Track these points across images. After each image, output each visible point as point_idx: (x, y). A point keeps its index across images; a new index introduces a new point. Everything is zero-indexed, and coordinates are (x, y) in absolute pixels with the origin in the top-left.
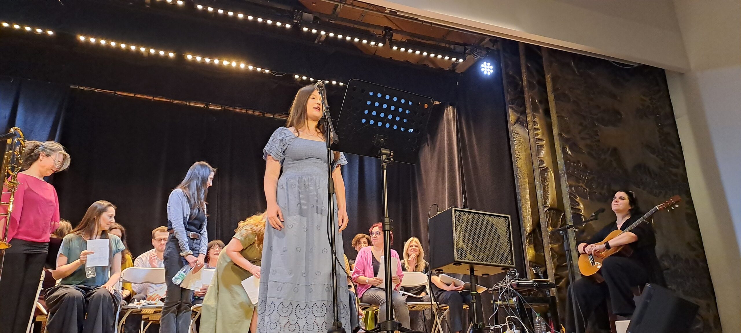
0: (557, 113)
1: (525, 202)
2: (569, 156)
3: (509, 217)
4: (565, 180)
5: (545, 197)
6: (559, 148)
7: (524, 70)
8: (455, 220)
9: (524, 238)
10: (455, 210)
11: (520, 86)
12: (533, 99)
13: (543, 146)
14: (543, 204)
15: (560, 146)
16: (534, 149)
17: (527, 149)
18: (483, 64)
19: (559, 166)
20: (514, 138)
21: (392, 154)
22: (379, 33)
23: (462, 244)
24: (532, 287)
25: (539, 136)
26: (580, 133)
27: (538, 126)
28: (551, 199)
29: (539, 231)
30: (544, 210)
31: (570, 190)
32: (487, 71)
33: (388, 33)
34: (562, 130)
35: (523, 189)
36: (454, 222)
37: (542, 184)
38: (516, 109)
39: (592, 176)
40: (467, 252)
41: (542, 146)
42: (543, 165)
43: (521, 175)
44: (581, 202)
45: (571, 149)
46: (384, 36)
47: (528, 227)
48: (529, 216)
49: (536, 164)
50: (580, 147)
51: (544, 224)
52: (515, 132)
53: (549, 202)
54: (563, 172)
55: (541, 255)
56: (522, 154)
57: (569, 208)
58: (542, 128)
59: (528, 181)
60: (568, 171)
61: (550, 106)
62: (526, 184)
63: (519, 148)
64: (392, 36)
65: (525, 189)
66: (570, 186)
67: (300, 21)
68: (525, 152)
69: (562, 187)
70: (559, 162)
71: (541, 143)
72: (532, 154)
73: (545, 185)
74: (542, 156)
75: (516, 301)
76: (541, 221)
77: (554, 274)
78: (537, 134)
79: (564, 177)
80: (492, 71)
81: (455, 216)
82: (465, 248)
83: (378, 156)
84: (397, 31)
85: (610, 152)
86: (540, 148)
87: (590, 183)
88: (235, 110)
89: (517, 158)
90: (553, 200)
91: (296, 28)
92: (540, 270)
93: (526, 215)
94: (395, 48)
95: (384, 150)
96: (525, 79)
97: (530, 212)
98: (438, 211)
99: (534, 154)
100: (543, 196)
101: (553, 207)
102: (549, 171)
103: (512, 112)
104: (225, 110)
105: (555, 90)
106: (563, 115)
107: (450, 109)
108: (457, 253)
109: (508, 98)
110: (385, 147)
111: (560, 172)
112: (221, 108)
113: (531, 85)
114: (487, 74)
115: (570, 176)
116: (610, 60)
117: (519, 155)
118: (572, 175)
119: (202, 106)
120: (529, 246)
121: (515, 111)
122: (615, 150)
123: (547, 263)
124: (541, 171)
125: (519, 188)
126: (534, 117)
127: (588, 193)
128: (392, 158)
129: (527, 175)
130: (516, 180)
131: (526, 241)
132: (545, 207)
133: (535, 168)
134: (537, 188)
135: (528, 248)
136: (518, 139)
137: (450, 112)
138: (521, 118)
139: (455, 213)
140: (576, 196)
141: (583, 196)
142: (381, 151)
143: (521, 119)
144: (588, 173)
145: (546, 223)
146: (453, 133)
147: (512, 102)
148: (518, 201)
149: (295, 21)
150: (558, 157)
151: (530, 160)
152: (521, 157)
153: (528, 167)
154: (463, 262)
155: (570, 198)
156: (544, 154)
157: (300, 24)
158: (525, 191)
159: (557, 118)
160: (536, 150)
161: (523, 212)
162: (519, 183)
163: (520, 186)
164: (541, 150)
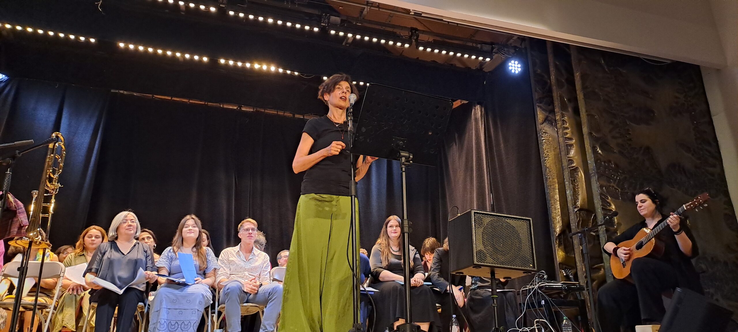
0: (587, 111)
1: (554, 203)
2: (599, 155)
3: (530, 220)
4: (596, 180)
5: (575, 197)
6: (589, 147)
7: (552, 69)
8: (475, 222)
9: (554, 239)
10: (475, 213)
11: (549, 84)
12: (561, 98)
13: (573, 145)
14: (573, 205)
15: (590, 146)
16: (563, 148)
17: (556, 148)
18: (511, 62)
19: (589, 165)
20: (542, 137)
21: (411, 157)
22: (405, 34)
23: (481, 247)
24: (561, 290)
25: (568, 135)
26: (610, 132)
27: (567, 125)
28: (581, 200)
29: (569, 232)
30: (574, 211)
31: (601, 190)
32: (515, 69)
33: (415, 33)
34: (592, 129)
35: (552, 190)
36: (474, 225)
37: (572, 184)
38: (544, 108)
39: (624, 176)
40: (488, 255)
41: (571, 145)
42: (574, 165)
43: (551, 175)
44: (613, 203)
45: (600, 149)
46: (410, 37)
47: (558, 228)
48: (559, 217)
49: (565, 164)
50: (612, 146)
51: (574, 225)
52: (543, 131)
53: (579, 203)
54: (594, 172)
55: (571, 257)
56: (551, 153)
57: (600, 208)
58: (572, 127)
59: (557, 181)
60: (599, 171)
61: (580, 105)
62: (556, 184)
63: (547, 147)
64: (418, 37)
65: (554, 189)
66: (601, 187)
67: (328, 24)
68: (554, 151)
69: (593, 187)
70: (589, 162)
71: (570, 142)
73: (576, 186)
74: (571, 156)
75: (544, 304)
76: (571, 222)
77: (585, 276)
78: (566, 133)
79: (595, 177)
80: (520, 70)
81: (475, 219)
82: (485, 251)
83: (397, 158)
84: (423, 32)
85: (642, 151)
86: (569, 147)
87: (621, 183)
89: (546, 157)
90: (583, 200)
91: (324, 31)
92: (570, 272)
93: (556, 216)
94: (421, 48)
95: (403, 153)
96: (554, 77)
97: (560, 213)
98: (458, 214)
99: (563, 153)
100: (573, 196)
101: (583, 207)
102: (579, 171)
103: (541, 111)
104: (257, 111)
105: (584, 87)
106: (594, 114)
107: (477, 108)
108: (477, 256)
109: (536, 96)
110: (404, 150)
111: (590, 171)
112: (253, 110)
113: (560, 84)
114: (515, 72)
115: (600, 177)
116: (642, 57)
117: (548, 155)
118: (603, 175)
119: (235, 108)
120: (559, 247)
121: (543, 110)
122: (648, 148)
123: (577, 265)
124: (571, 170)
125: (549, 188)
126: (563, 116)
127: (619, 194)
128: (411, 160)
129: (556, 175)
130: (544, 180)
131: (556, 242)
132: (575, 207)
133: (565, 168)
134: (566, 188)
135: (558, 250)
136: (546, 138)
137: (478, 111)
139: (474, 215)
140: (607, 197)
141: (615, 197)
142: (400, 153)
143: (549, 118)
144: (620, 173)
145: (576, 224)
146: (481, 131)
147: (540, 101)
148: (547, 202)
149: (322, 24)
150: (588, 156)
151: (559, 159)
152: (550, 156)
153: (557, 167)
154: (483, 266)
155: (601, 198)
156: (573, 154)
157: (327, 28)
158: (554, 191)
159: (586, 116)
160: (565, 150)
161: (552, 212)
162: (548, 183)
163: (549, 186)
164: (570, 149)
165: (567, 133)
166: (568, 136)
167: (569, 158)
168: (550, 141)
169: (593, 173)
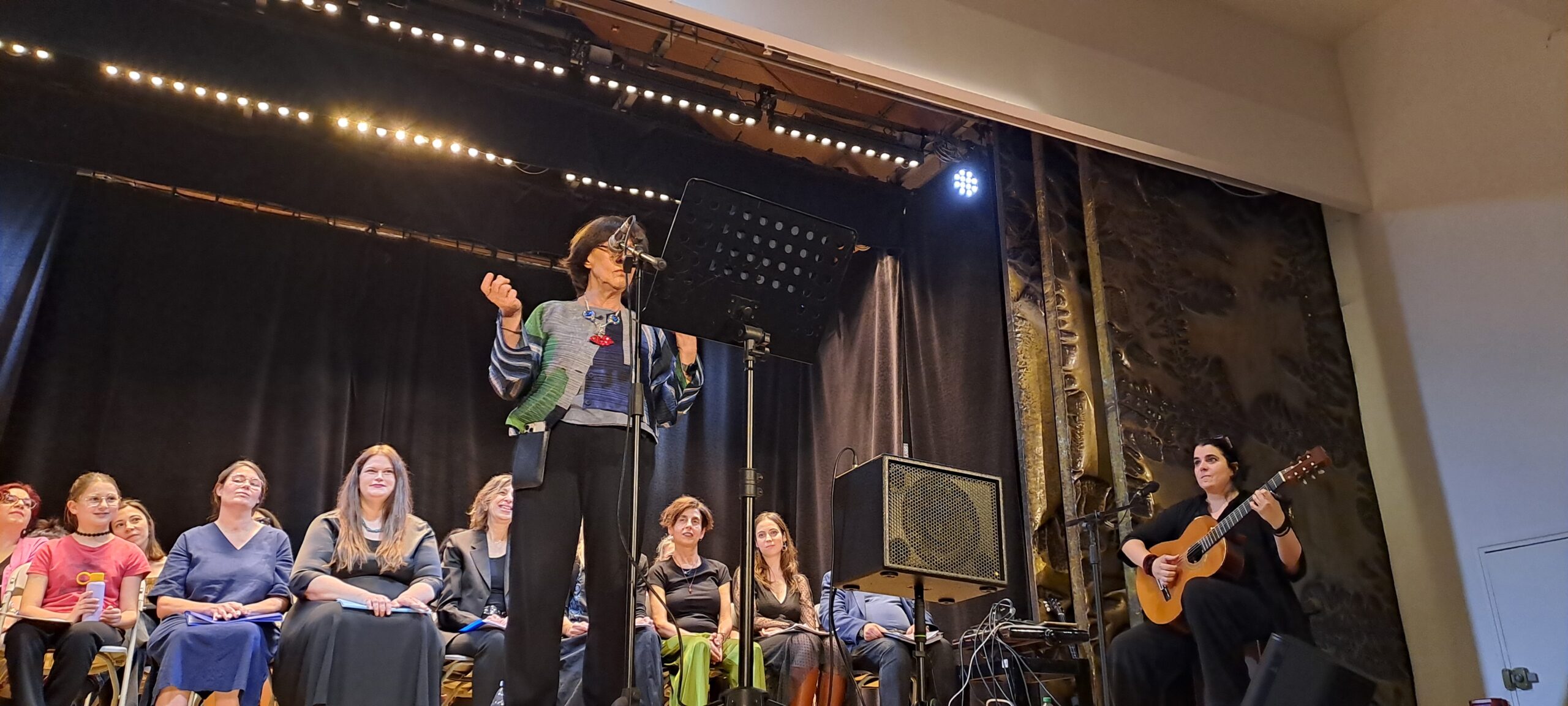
0: (1104, 280)
1: (1034, 462)
2: (1124, 369)
3: (998, 481)
4: (1117, 419)
5: (1074, 452)
6: (1106, 352)
7: (1039, 191)
8: (889, 481)
9: (1030, 536)
10: (890, 461)
11: (1032, 222)
12: (1056, 248)
13: (1075, 347)
14: (1070, 468)
15: (1109, 349)
16: (1056, 352)
17: (1041, 350)
18: (958, 173)
19: (1104, 388)
20: (1016, 327)
21: (767, 339)
22: (749, 96)
23: (900, 533)
24: (1043, 638)
25: (1067, 325)
26: (1148, 323)
27: (1065, 306)
28: (1086, 458)
29: (1060, 524)
30: (1071, 479)
31: (1127, 440)
32: (965, 188)
33: (767, 98)
34: (1112, 315)
35: (1031, 434)
36: (887, 487)
37: (1070, 425)
38: (1021, 268)
39: (1170, 413)
40: (912, 548)
41: (1071, 347)
42: (1076, 386)
43: (1030, 405)
44: (1147, 466)
45: (1129, 358)
46: (759, 105)
47: (1038, 511)
48: (1042, 491)
49: (1058, 383)
50: (1150, 352)
51: (1071, 508)
52: (1019, 315)
53: (1082, 463)
54: (1113, 402)
55: (1062, 574)
56: (1032, 361)
57: (1122, 477)
58: (1073, 310)
59: (1040, 418)
60: (1124, 401)
61: (1091, 266)
62: (1038, 423)
63: (1024, 348)
64: (774, 105)
65: (1035, 433)
66: (1127, 432)
67: (585, 63)
68: (1038, 357)
69: (1110, 434)
70: (1104, 381)
71: (1070, 340)
72: (1052, 361)
73: (1077, 429)
74: (1072, 368)
75: (1007, 666)
76: (1064, 503)
77: (1088, 615)
78: (1062, 320)
79: (1114, 413)
80: (975, 189)
81: (890, 474)
82: (907, 540)
83: (737, 341)
84: (786, 96)
85: (1207, 366)
86: (1067, 351)
87: (1165, 427)
88: (432, 241)
89: (1021, 368)
90: (1090, 458)
91: (576, 76)
92: (1059, 605)
93: (1035, 489)
94: (780, 130)
95: (752, 330)
96: (1043, 207)
97: (1044, 484)
98: (854, 464)
99: (1055, 361)
100: (1071, 450)
101: (1090, 474)
102: (1084, 400)
103: (1014, 273)
104: (412, 241)
105: (1101, 233)
106: (1117, 286)
107: (887, 263)
108: (890, 550)
109: (1007, 244)
110: (753, 324)
111: (1106, 401)
112: (404, 236)
113: (1053, 222)
114: (966, 194)
115: (1126, 412)
116: (1214, 179)
117: (1026, 363)
118: (1131, 410)
119: (363, 229)
120: (1039, 553)
121: (1020, 272)
122: (1218, 362)
123: (1074, 590)
124: (1069, 397)
125: (1024, 431)
126: (1058, 286)
127: (1161, 448)
128: (767, 346)
129: (1039, 405)
130: (1016, 415)
131: (1034, 543)
132: (1075, 473)
133: (1057, 391)
134: (1058, 433)
135: (1036, 559)
136: (1024, 330)
137: (887, 268)
138: (1033, 287)
139: (889, 467)
140: (1137, 453)
141: (1152, 456)
142: (744, 331)
143: (1031, 290)
144: (1164, 407)
145: (1076, 506)
146: (891, 311)
147: (1015, 253)
148: (1020, 459)
149: (572, 61)
150: (1102, 370)
151: (1046, 374)
152: (1028, 367)
153: (1043, 388)
154: (901, 570)
155: (1126, 456)
156: (1075, 364)
157: (583, 69)
158: (1034, 437)
159: (1104, 290)
160: (1059, 354)
161: (1030, 481)
162: (1024, 422)
163: (1024, 427)
164: (1070, 353)
165: (1064, 323)
166: (1065, 327)
167: (1066, 373)
169: (1112, 404)
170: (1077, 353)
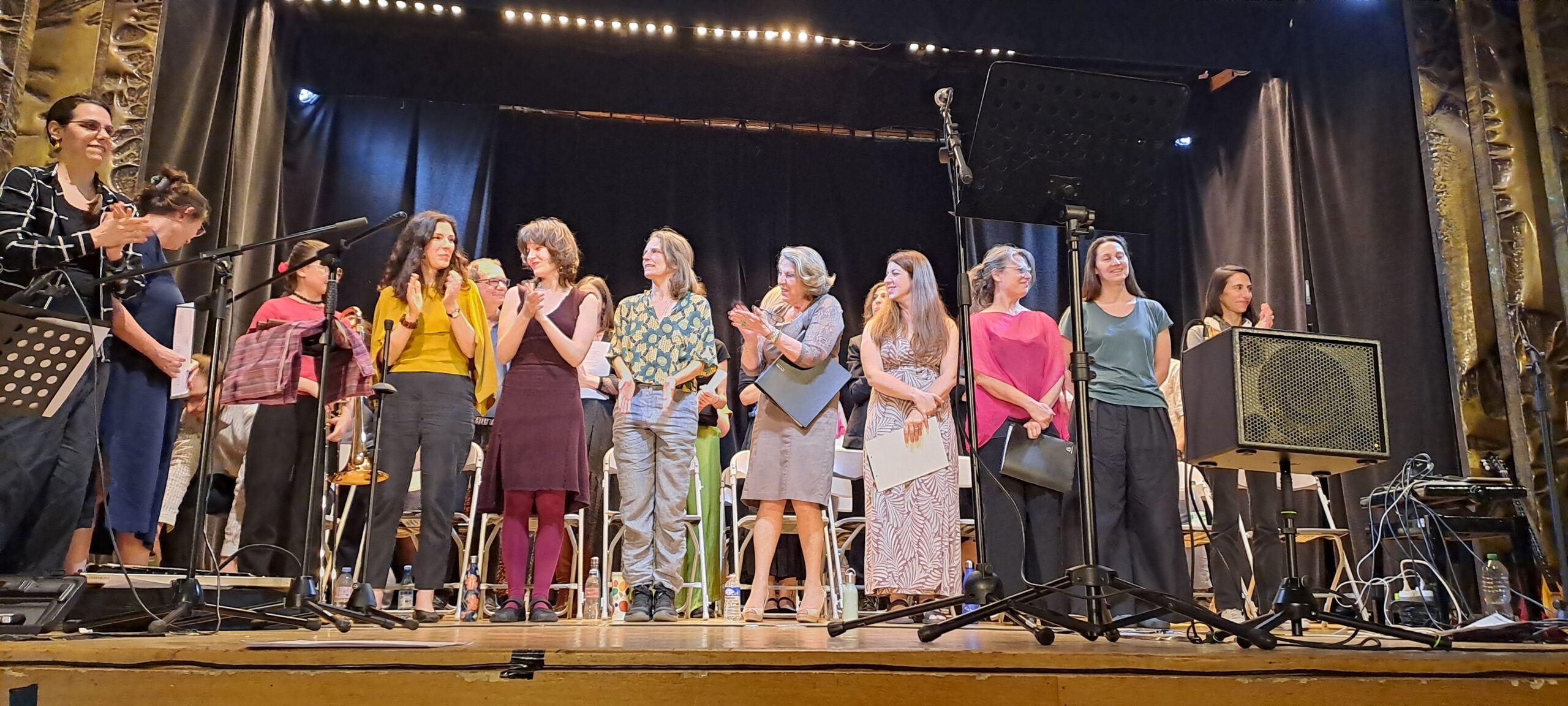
0: (1547, 76)
1: (1459, 298)
3: (1376, 345)
5: (1512, 284)
6: (1552, 163)
8: (1241, 355)
9: (1456, 382)
11: (1448, 18)
12: (1482, 47)
13: (1510, 160)
14: (1505, 301)
15: (1555, 160)
16: (1484, 170)
17: (1465, 169)
19: (1549, 204)
20: (1431, 145)
21: (1092, 216)
23: (1256, 408)
24: (1466, 495)
25: (1498, 136)
27: (1496, 113)
28: (1527, 288)
29: (1495, 365)
30: (1508, 315)
34: (1560, 118)
35: (1454, 268)
36: (1239, 360)
37: (1504, 252)
38: (1435, 75)
40: (1272, 424)
41: (1505, 161)
42: (1508, 208)
43: (1452, 234)
47: (1467, 354)
48: (1470, 330)
49: (1488, 204)
51: (1507, 347)
52: (1434, 131)
54: (1563, 221)
55: (1500, 421)
56: (1453, 182)
58: (1506, 117)
59: (1466, 248)
61: (1529, 61)
62: (1463, 253)
63: (1443, 168)
65: (1459, 266)
68: (1461, 176)
69: (1559, 258)
70: (1550, 198)
71: (1502, 153)
72: (1479, 180)
73: (1512, 255)
74: (1506, 186)
75: (1423, 526)
76: (1499, 342)
77: (1532, 465)
78: (1492, 131)
79: (1564, 234)
81: (1241, 347)
82: (1265, 416)
83: (1061, 221)
86: (1500, 166)
89: (1438, 193)
90: (1533, 290)
93: (1462, 328)
95: (1074, 209)
97: (1473, 321)
99: (1483, 182)
100: (1507, 281)
101: (1534, 307)
102: (1523, 222)
103: (1427, 82)
104: (777, 129)
107: (1273, 86)
108: (1245, 427)
109: (1416, 49)
110: (1074, 203)
111: (1552, 221)
112: (770, 126)
113: (1478, 15)
117: (1445, 186)
119: (733, 126)
120: (1468, 400)
121: (1434, 79)
123: (1513, 438)
124: (1501, 221)
125: (1445, 264)
126: (1485, 91)
128: (1091, 225)
129: (1464, 233)
130: (1435, 246)
131: (1461, 388)
132: (1511, 308)
133: (1486, 214)
134: (1490, 263)
135: (1465, 407)
136: (1442, 147)
137: (1273, 92)
138: (1451, 95)
139: (1241, 340)
142: (1065, 211)
143: (1450, 100)
145: (1514, 346)
146: (1282, 140)
147: (1428, 58)
148: (1441, 296)
150: (1546, 185)
151: (1473, 196)
152: (1449, 190)
153: (1469, 213)
156: (1510, 180)
158: (1458, 270)
159: (1547, 89)
160: (1488, 171)
161: (1454, 320)
162: (1445, 254)
163: (1446, 259)
164: (1502, 170)
165: (1494, 133)
166: (1496, 139)
167: (1498, 193)
168: (1449, 154)
169: (1560, 224)
170: (1513, 168)
